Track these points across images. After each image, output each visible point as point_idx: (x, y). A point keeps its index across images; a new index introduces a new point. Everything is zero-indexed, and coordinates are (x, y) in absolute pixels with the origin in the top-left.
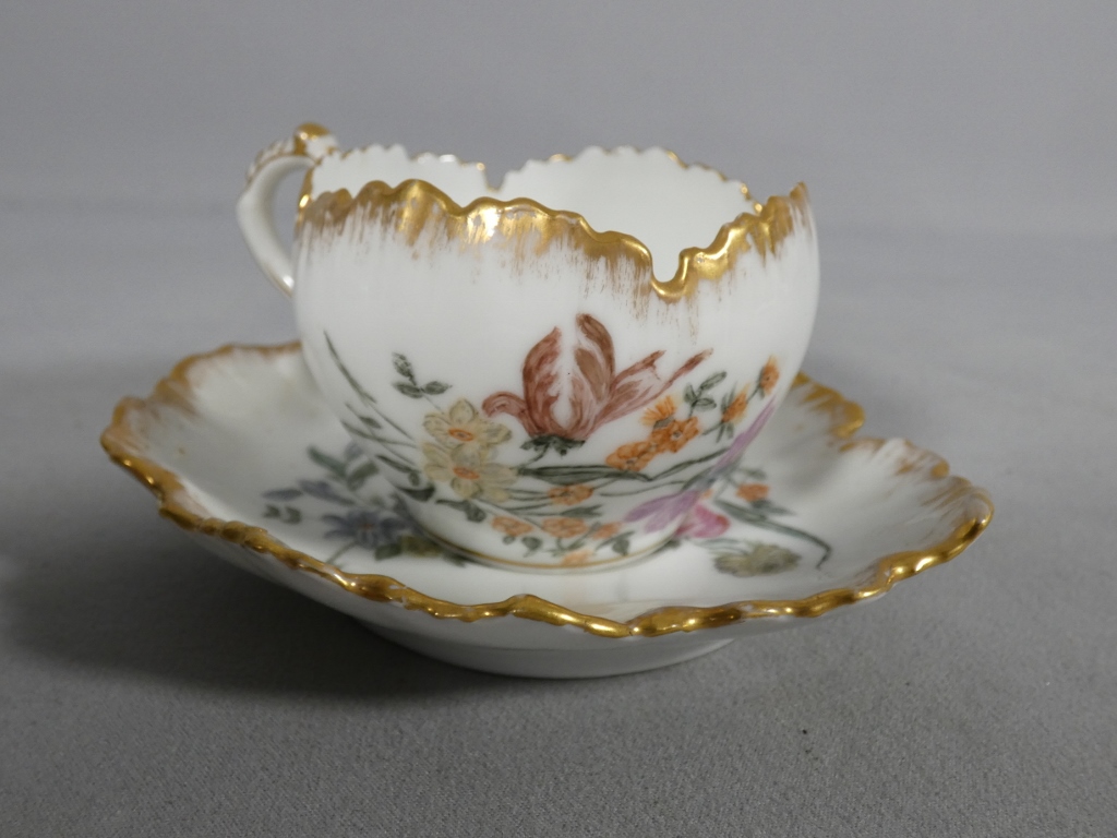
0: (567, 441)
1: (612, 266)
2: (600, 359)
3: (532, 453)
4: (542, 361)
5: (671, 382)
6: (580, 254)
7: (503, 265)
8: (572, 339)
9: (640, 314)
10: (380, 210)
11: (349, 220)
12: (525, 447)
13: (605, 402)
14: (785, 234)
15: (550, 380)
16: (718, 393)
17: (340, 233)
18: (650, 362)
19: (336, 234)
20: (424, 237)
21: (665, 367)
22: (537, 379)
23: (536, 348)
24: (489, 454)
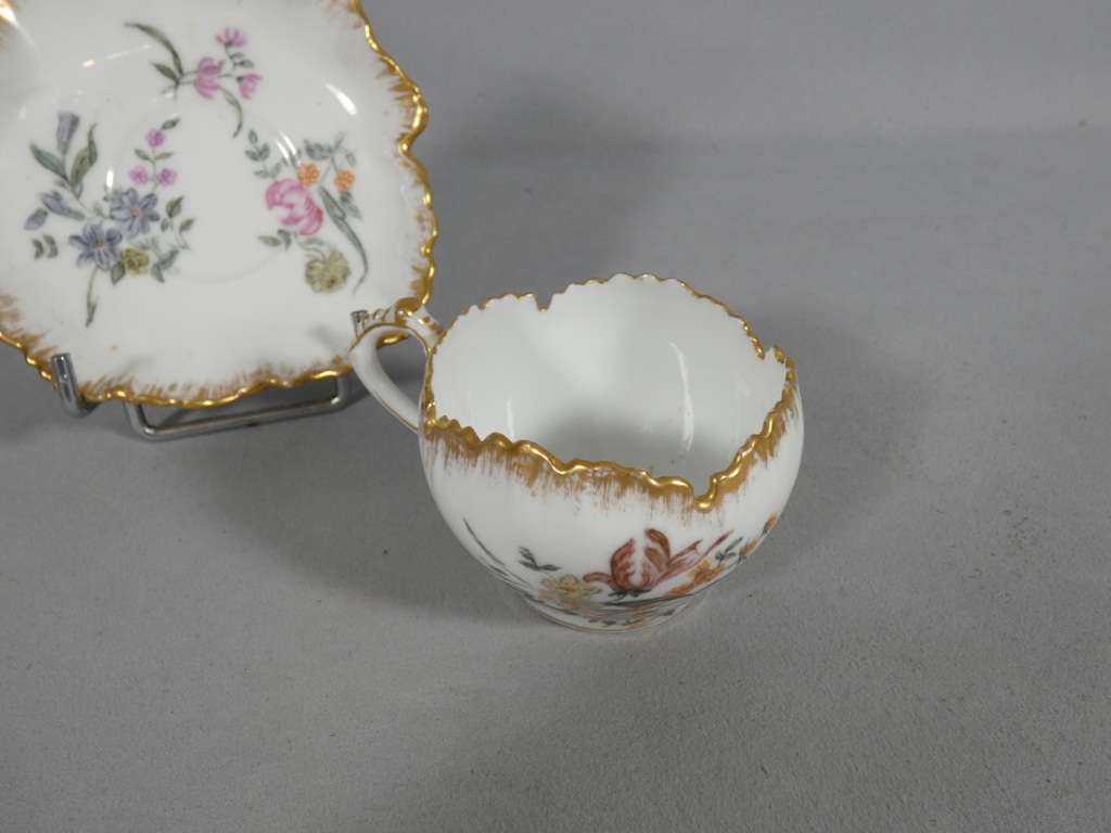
0: (637, 591)
1: (668, 500)
2: (661, 551)
3: (616, 597)
4: (623, 556)
5: (706, 554)
6: (646, 495)
7: (595, 505)
8: (642, 542)
9: (686, 522)
10: (504, 458)
11: (480, 459)
12: (611, 595)
13: (665, 572)
14: (779, 437)
15: (628, 565)
16: (737, 549)
17: (474, 466)
18: (693, 547)
19: (470, 466)
20: (539, 483)
21: (702, 548)
22: (620, 565)
23: (619, 550)
24: (586, 598)
